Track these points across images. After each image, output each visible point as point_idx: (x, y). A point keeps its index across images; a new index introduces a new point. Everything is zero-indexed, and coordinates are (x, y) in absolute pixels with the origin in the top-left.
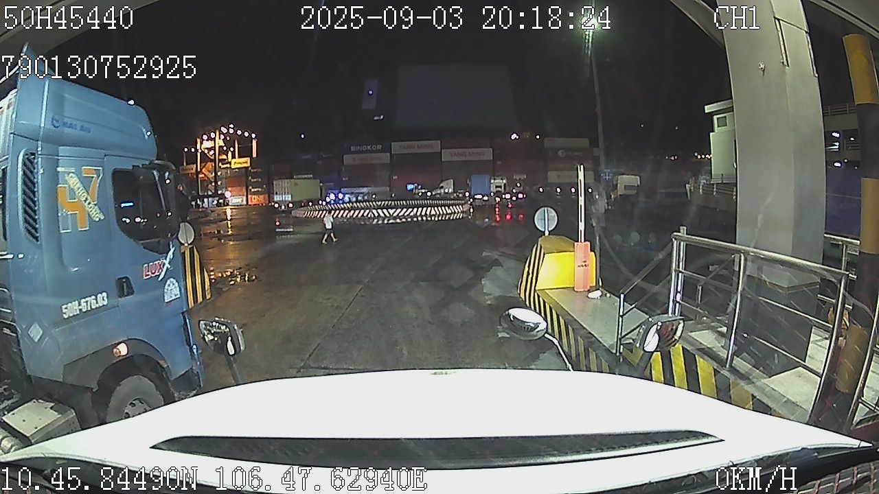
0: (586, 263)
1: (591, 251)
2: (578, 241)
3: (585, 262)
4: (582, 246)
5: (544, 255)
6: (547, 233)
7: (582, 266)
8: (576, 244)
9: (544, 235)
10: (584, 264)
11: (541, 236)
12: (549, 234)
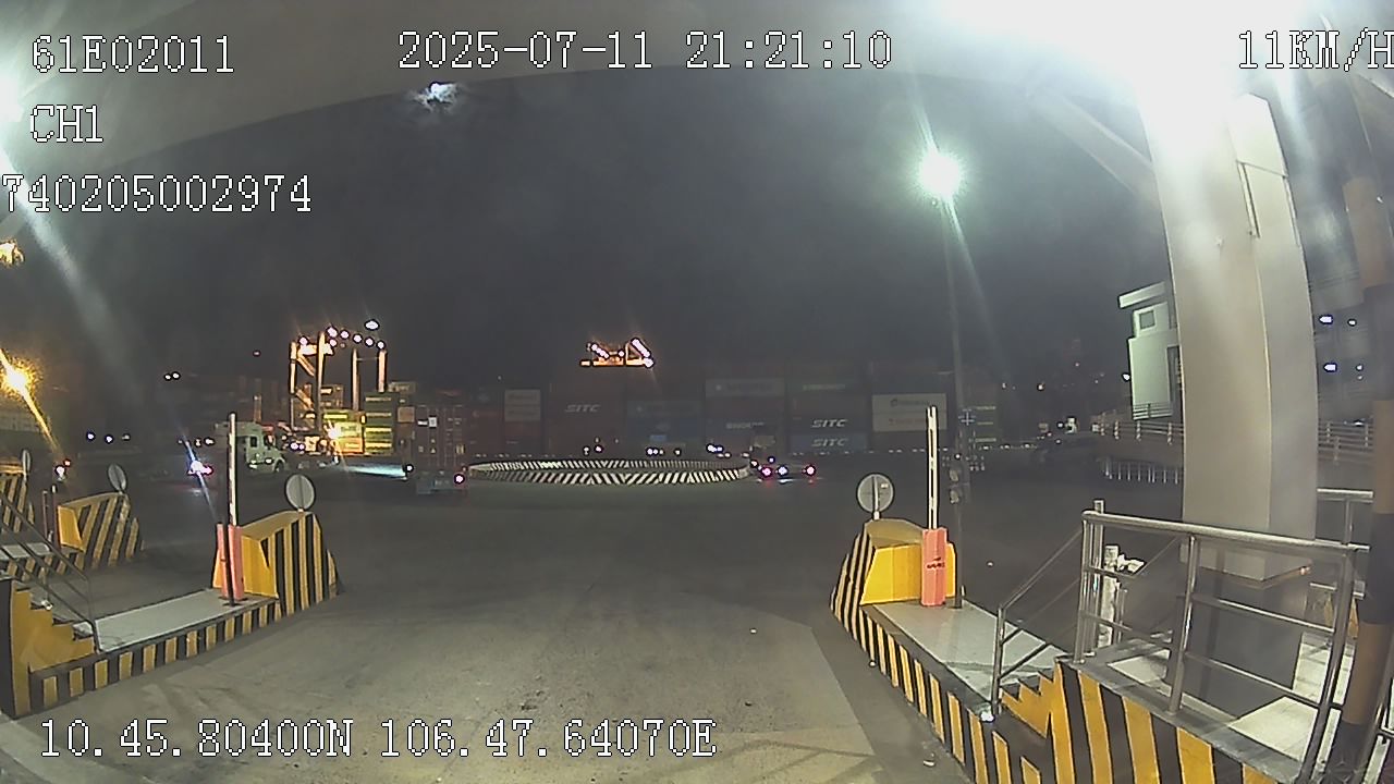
0: (940, 562)
1: (948, 540)
2: (927, 527)
3: (939, 559)
4: (933, 533)
5: (874, 550)
6: (877, 516)
7: (934, 566)
8: (924, 531)
9: (873, 517)
10: (936, 563)
11: (868, 521)
12: (880, 517)
